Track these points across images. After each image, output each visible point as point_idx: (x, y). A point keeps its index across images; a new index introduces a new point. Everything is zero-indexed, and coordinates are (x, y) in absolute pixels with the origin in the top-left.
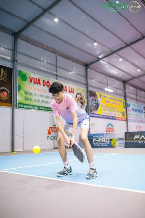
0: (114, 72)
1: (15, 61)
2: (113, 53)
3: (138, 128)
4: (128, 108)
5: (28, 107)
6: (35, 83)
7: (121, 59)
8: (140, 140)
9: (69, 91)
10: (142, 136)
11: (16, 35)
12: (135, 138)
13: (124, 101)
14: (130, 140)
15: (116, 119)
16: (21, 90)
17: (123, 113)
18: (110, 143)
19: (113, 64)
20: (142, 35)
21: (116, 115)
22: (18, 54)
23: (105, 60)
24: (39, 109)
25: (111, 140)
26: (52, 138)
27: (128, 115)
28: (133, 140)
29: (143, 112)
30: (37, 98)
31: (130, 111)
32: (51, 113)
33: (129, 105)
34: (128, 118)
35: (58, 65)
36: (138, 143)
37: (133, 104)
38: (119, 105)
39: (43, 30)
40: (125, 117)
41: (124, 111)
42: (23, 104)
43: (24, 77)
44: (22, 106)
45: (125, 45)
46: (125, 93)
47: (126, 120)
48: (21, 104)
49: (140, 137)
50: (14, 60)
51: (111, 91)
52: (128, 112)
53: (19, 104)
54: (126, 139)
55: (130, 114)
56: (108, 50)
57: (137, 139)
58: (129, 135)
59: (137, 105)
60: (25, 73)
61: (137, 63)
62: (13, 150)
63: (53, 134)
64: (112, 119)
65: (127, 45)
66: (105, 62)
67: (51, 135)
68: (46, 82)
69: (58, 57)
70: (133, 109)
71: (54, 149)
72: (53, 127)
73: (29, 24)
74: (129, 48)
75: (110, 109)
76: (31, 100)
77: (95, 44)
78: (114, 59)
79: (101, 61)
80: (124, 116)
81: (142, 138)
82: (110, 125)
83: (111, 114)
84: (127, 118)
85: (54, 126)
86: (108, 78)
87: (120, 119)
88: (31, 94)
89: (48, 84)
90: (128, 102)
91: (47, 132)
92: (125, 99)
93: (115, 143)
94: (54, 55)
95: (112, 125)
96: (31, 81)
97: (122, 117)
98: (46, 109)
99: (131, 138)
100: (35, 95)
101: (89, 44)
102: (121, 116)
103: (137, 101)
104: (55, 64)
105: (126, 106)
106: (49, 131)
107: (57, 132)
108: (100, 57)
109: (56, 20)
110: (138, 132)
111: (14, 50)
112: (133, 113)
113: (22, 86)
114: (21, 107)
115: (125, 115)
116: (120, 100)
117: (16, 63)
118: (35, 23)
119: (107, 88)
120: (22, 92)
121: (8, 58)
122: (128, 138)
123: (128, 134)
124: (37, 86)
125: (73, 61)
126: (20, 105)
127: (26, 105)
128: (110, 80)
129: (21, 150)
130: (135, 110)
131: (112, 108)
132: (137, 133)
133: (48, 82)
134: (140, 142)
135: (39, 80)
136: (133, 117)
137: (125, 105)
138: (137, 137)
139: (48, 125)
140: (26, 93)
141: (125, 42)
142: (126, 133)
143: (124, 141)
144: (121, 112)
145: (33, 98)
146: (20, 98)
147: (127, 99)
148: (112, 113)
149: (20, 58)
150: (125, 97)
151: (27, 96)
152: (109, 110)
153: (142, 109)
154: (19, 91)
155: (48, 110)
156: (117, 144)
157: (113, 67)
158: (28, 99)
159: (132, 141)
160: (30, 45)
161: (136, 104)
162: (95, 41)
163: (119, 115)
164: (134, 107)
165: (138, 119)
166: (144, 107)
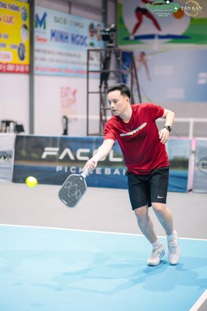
3: (66, 95)
4: (38, 31)
8: (61, 161)
10: (67, 151)
12: (44, 156)
13: (27, 6)
14: (30, 159)
17: (21, 48)
27: (36, 55)
28: (41, 160)
29: (88, 41)
31: (45, 40)
33: (42, 22)
34: (37, 63)
36: (54, 170)
37: (54, 18)
38: (10, 20)
40: (26, 61)
41: (26, 41)
47: (30, 71)
49: (60, 152)
52: (37, 45)
54: (18, 156)
55: (44, 51)
57: (51, 159)
58: (27, 146)
59: (70, 18)
70: (53, 34)
80: (22, 58)
81: (67, 156)
84: (31, 65)
87: (10, 68)
90: (39, 11)
92: (31, 2)
97: (18, 61)
99: (34, 155)
102: (13, 57)
103: (70, 4)
105: (33, 23)
110: (55, 139)
112: (54, 46)
115: (27, 55)
122: (24, 153)
123: (25, 141)
130: (62, 37)
132: (52, 141)
134: (59, 168)
136: (52, 60)
137: (27, 23)
138: (50, 151)
143: (12, 160)
144: (14, 47)
153: (85, 32)
159: (34, 162)
161: (64, 16)
163: (8, 57)
164: (59, 27)
165: (71, 67)
166: (92, 26)
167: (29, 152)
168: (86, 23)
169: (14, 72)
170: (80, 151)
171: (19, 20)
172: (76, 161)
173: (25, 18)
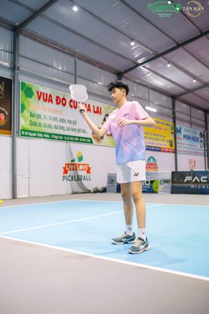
0: (159, 83)
1: (16, 68)
2: (157, 56)
3: (191, 163)
4: (178, 135)
5: (35, 135)
6: (45, 100)
7: (169, 66)
8: (193, 183)
9: (94, 112)
11: (16, 30)
12: (185, 181)
13: (173, 124)
14: (179, 183)
15: (160, 151)
16: (25, 112)
17: (171, 142)
18: (151, 186)
19: (157, 71)
20: (201, 31)
21: (161, 145)
22: (20, 58)
23: (147, 66)
24: (51, 138)
25: (152, 182)
26: (70, 178)
27: (178, 145)
28: (184, 183)
29: (200, 140)
30: (48, 122)
31: (181, 139)
32: (68, 144)
33: (179, 131)
34: (178, 148)
35: (78, 74)
36: (190, 187)
37: (184, 128)
38: (166, 130)
39: (56, 23)
40: (173, 147)
41: (173, 139)
42: (29, 131)
43: (29, 93)
44: (26, 134)
45: (175, 45)
46: (174, 113)
47: (175, 152)
48: (25, 131)
49: (193, 179)
50: (14, 68)
51: (155, 110)
52: (178, 141)
53: (22, 130)
54: (173, 182)
55: (181, 144)
56: (151, 52)
57: (188, 182)
58: (177, 177)
59: (191, 130)
60: (30, 86)
61: (192, 71)
62: (14, 196)
63: (70, 173)
64: (155, 150)
65: (179, 45)
66: (147, 68)
67: (68, 175)
68: (61, 98)
69: (79, 62)
70: (184, 136)
71: (73, 193)
72: (70, 163)
73: (36, 13)
74: (181, 49)
75: (152, 136)
76: (40, 125)
77: (133, 44)
78: (160, 64)
79: (141, 67)
80: (171, 146)
81: (196, 180)
82: (152, 160)
83: (153, 143)
84: (175, 149)
85: (72, 161)
86: (151, 91)
87: (167, 150)
88: (39, 116)
89: (64, 102)
90: (178, 126)
91: (63, 171)
92: (174, 122)
93: (157, 187)
94: (72, 59)
95: (154, 159)
96: (39, 98)
97: (169, 147)
98: (61, 138)
99: (181, 181)
100: (45, 117)
101: (123, 44)
103: (191, 124)
104: (73, 72)
105: (176, 131)
106: (65, 168)
107: (76, 170)
108: (140, 61)
109: (75, 9)
111: (14, 52)
112: (185, 141)
113: (26, 104)
114: (24, 135)
115: (173, 145)
116: (167, 123)
117: (17, 71)
118: (45, 13)
119: (149, 106)
120: (26, 113)
121: (6, 64)
122: (176, 180)
123: (176, 175)
124: (47, 104)
125: (100, 67)
126: (23, 133)
127: (32, 132)
128: (153, 94)
129: (26, 196)
130: (188, 138)
131: (155, 135)
133: (64, 99)
134: (192, 186)
135: (50, 96)
136: (184, 147)
137: (173, 131)
138: (188, 178)
139: (64, 161)
140: (32, 115)
141: (175, 41)
142: (173, 173)
143: (170, 183)
144: (168, 141)
145: (43, 121)
146: (23, 122)
147: (177, 122)
148: (155, 142)
149: (22, 63)
150: (174, 119)
151: (34, 120)
152: (150, 138)
153: (198, 136)
154: (22, 112)
155: (64, 139)
156: (161, 187)
157: (157, 76)
158: (35, 124)
159: (181, 184)
160: (37, 44)
161: (189, 129)
162: (132, 40)
163: (165, 145)
164: (186, 133)
165: (193, 150)
166: (201, 133)
167: (178, 179)
168: (199, 132)
169: (168, 152)
170: (202, 178)
171: (170, 131)
172: (201, 182)
173: (172, 129)
